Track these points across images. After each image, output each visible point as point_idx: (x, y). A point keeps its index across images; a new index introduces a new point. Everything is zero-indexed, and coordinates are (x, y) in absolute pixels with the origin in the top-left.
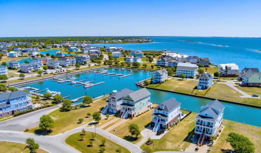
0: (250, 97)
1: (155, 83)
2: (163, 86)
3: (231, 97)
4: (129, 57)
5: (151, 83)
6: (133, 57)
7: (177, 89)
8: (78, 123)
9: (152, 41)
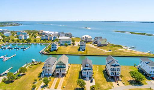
0: (108, 51)
1: (53, 51)
2: (59, 52)
3: (100, 53)
4: (21, 36)
5: (51, 51)
6: (23, 35)
7: (68, 52)
8: (32, 89)
9: (21, 25)
